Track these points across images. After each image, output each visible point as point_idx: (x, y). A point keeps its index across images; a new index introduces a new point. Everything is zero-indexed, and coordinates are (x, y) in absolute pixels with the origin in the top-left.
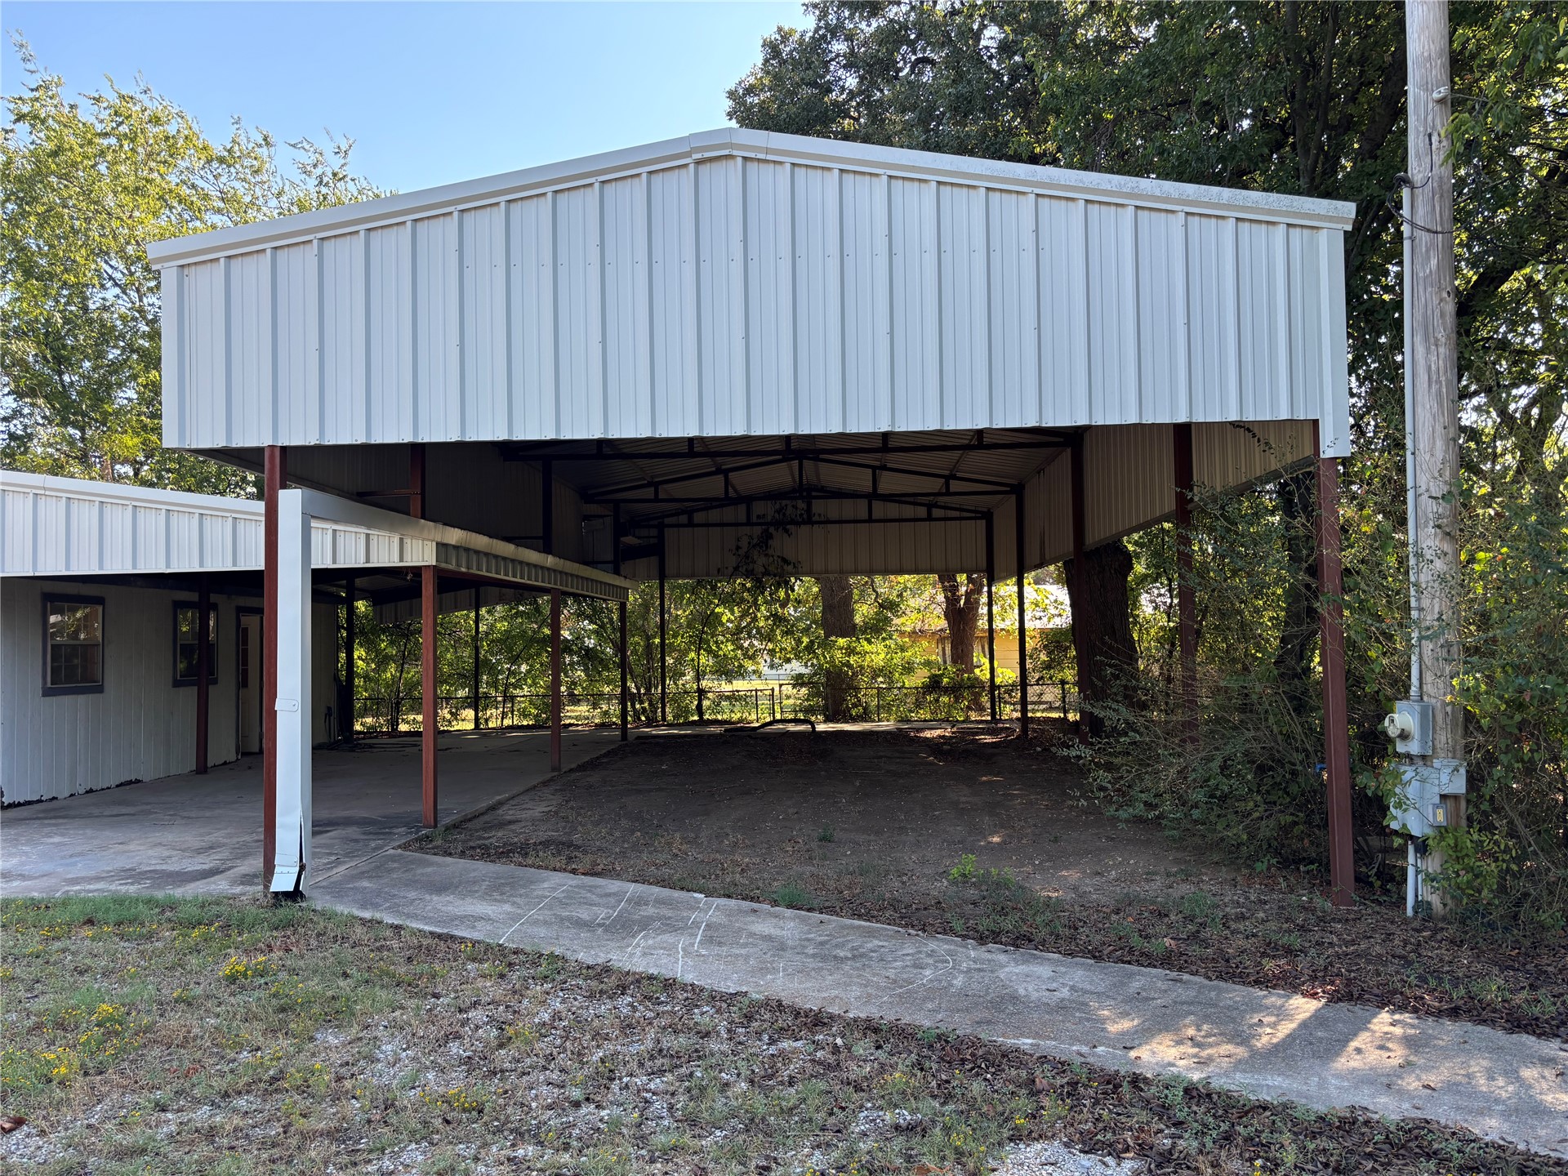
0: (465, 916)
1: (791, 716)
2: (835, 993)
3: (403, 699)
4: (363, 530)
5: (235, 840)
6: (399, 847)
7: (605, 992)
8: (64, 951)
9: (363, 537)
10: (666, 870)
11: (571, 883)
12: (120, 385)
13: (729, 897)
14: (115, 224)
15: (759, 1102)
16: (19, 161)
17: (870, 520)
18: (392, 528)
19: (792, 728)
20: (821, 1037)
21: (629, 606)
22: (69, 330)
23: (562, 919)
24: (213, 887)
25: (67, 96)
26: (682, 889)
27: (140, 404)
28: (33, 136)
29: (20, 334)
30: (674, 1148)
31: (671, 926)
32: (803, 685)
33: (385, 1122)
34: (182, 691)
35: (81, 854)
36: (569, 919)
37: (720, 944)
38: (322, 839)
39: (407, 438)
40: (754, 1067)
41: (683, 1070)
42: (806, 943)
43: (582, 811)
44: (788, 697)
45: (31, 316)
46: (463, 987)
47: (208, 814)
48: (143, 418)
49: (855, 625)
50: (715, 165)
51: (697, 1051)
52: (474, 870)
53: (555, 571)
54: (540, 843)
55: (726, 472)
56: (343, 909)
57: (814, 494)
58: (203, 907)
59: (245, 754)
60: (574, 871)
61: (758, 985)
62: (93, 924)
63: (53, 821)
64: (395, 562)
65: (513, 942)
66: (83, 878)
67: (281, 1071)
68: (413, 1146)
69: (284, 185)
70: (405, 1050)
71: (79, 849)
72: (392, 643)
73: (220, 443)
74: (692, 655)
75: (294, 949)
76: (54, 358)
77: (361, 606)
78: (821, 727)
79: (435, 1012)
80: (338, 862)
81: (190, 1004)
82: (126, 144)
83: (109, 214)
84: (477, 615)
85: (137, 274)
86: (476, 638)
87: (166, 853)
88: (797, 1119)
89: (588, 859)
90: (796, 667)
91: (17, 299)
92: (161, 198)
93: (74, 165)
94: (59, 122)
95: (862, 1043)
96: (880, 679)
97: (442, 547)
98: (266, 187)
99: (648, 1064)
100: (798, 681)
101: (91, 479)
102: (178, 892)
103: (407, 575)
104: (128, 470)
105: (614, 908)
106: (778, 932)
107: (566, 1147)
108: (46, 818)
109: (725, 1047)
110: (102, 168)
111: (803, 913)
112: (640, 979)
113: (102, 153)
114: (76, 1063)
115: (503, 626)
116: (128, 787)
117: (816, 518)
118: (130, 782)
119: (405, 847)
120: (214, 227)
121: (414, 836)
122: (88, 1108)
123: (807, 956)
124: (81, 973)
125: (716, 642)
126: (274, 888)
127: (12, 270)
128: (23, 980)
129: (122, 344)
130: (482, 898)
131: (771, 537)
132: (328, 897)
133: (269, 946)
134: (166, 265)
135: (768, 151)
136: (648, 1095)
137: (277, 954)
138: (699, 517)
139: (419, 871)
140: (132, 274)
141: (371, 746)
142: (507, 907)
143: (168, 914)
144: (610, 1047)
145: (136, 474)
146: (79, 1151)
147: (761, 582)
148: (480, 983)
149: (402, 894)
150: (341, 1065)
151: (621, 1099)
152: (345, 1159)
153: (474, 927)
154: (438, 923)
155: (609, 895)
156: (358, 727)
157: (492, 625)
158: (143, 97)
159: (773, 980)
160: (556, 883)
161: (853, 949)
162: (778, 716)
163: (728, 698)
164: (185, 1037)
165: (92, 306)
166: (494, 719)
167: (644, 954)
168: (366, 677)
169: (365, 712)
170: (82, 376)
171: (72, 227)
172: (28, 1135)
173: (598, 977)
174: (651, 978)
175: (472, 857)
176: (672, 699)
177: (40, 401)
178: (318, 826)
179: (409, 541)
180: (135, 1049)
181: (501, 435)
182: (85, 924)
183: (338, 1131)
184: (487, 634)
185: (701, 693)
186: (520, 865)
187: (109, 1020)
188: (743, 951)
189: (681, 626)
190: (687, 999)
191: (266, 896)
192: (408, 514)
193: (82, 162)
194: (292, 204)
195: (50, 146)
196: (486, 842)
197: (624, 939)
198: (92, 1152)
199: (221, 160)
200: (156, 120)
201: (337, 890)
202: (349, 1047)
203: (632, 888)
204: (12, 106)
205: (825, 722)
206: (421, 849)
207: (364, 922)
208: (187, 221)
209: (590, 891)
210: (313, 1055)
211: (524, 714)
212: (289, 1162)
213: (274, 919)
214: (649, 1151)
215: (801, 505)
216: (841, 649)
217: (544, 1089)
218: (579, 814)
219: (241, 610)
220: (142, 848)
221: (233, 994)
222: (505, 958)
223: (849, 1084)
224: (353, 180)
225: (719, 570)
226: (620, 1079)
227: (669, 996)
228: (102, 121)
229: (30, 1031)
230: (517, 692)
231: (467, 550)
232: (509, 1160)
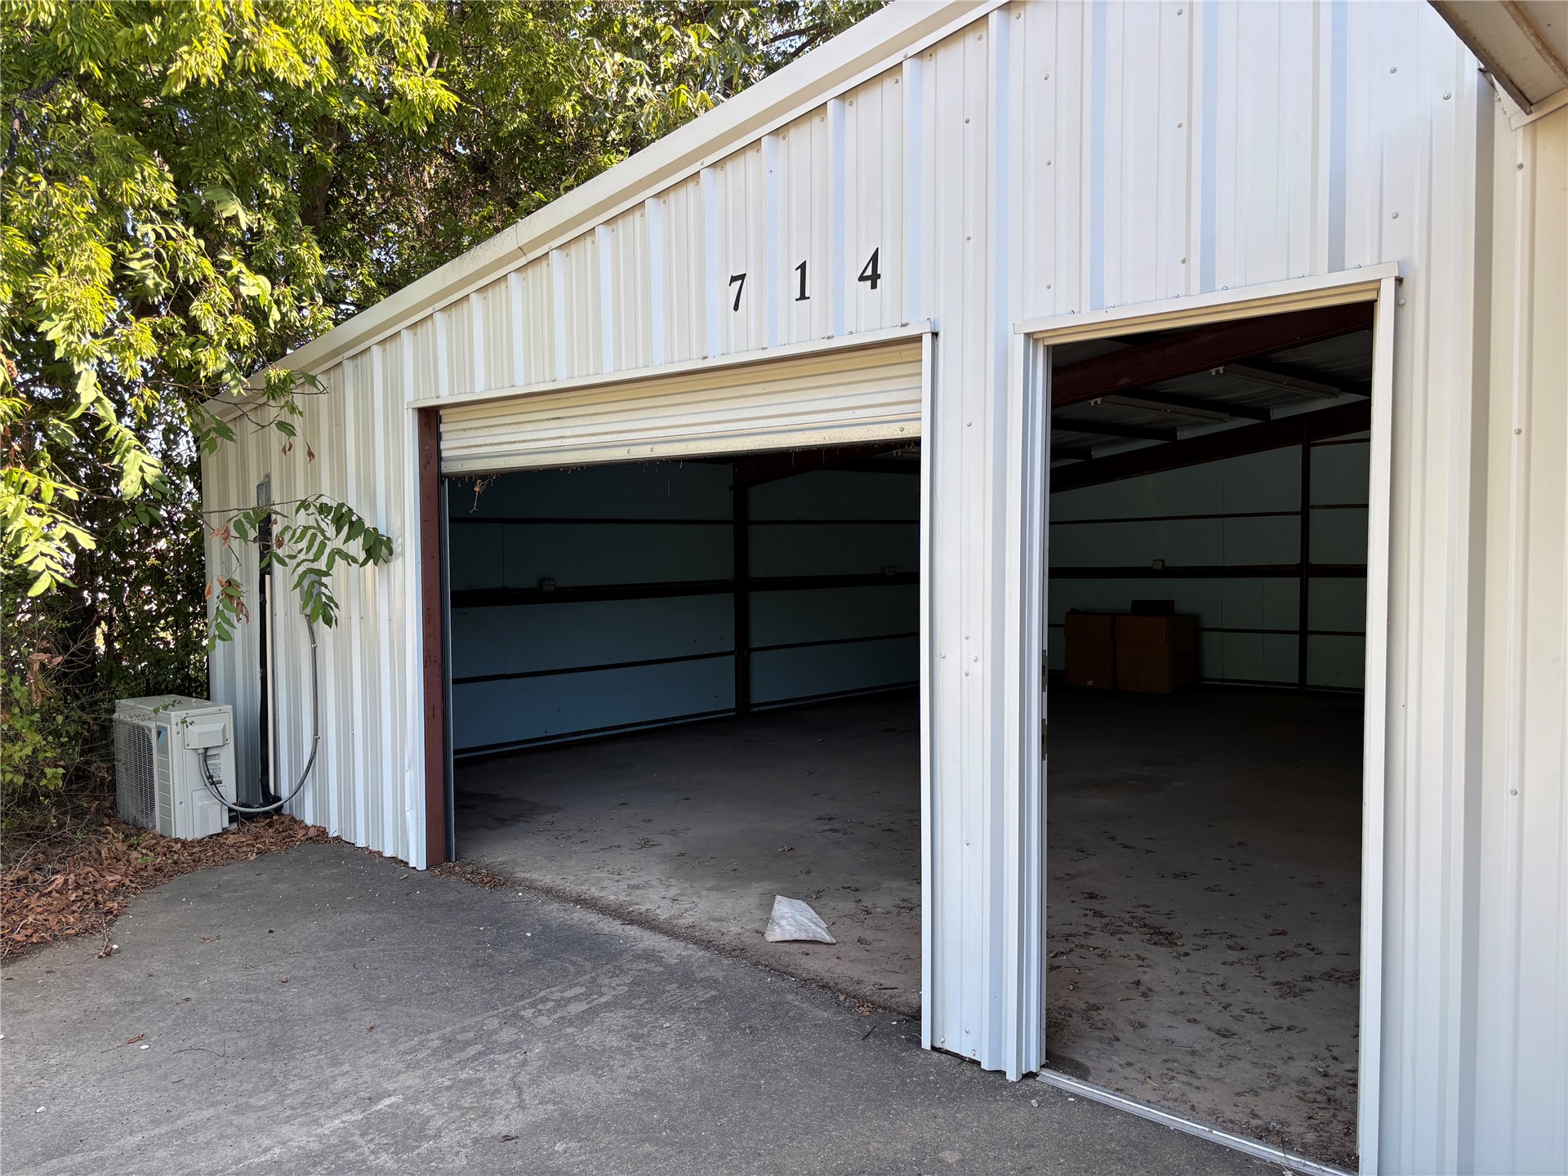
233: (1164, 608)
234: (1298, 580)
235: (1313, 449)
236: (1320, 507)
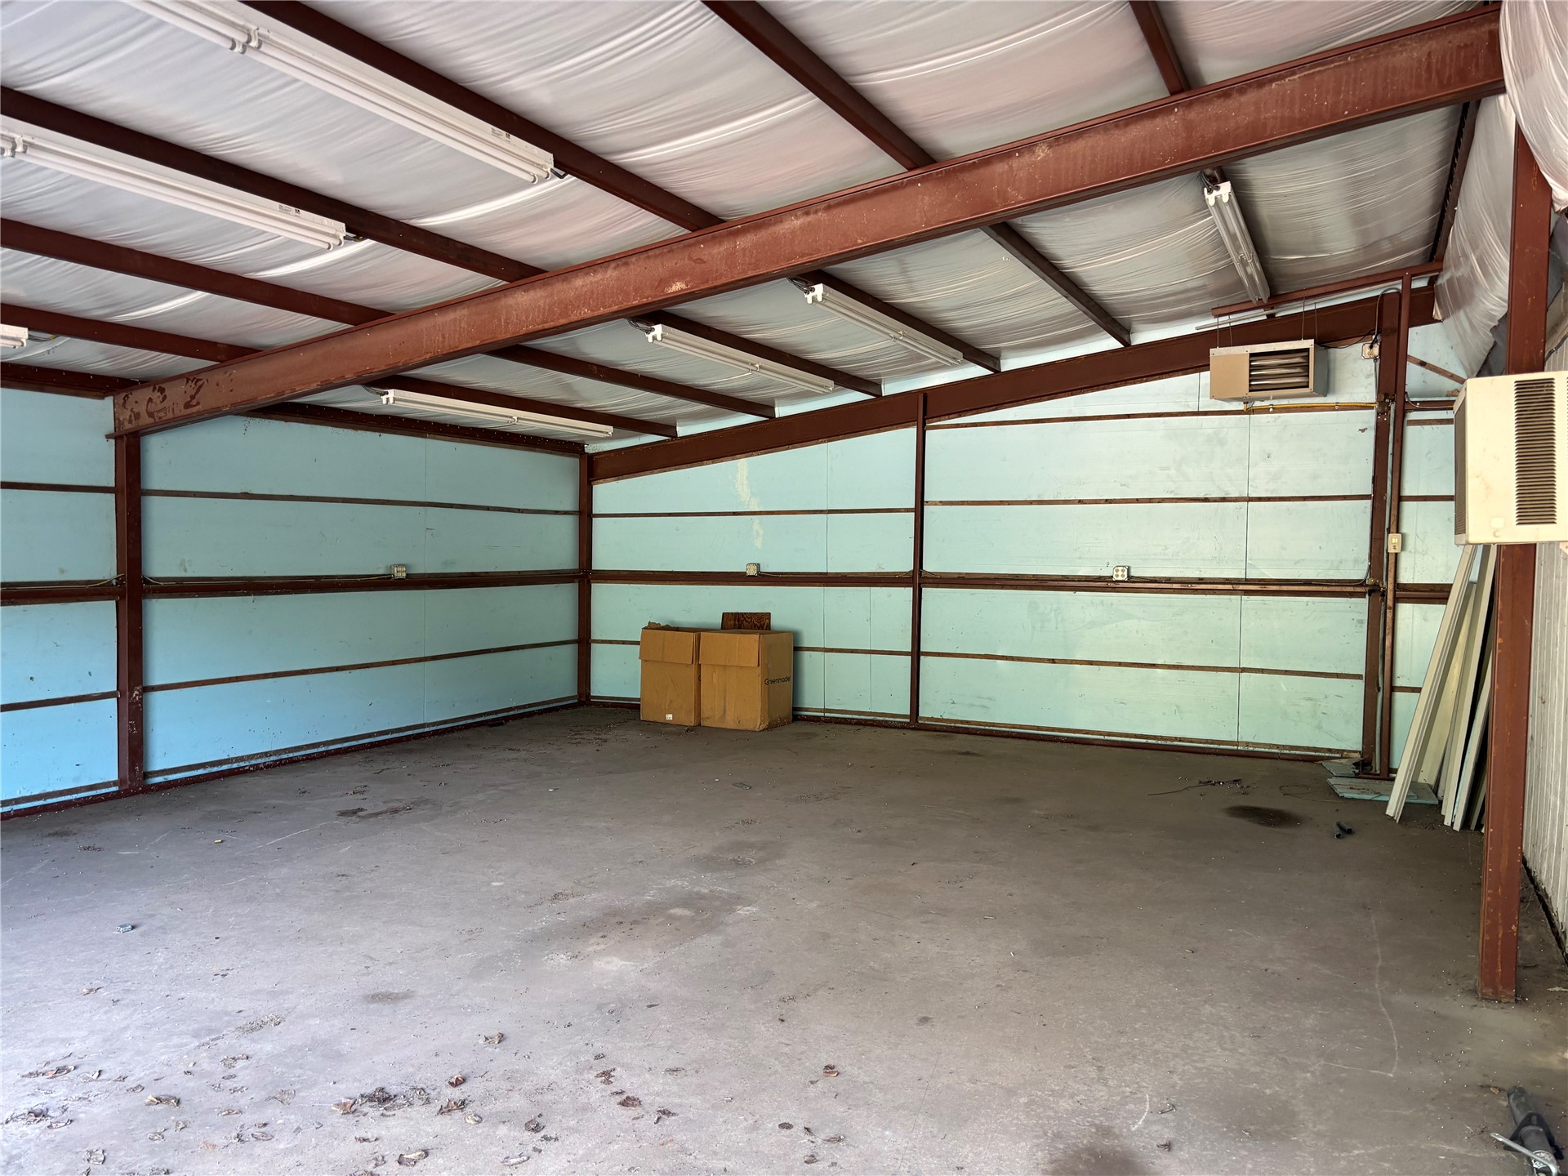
233: (757, 623)
234: (910, 590)
235: (928, 433)
236: (935, 503)
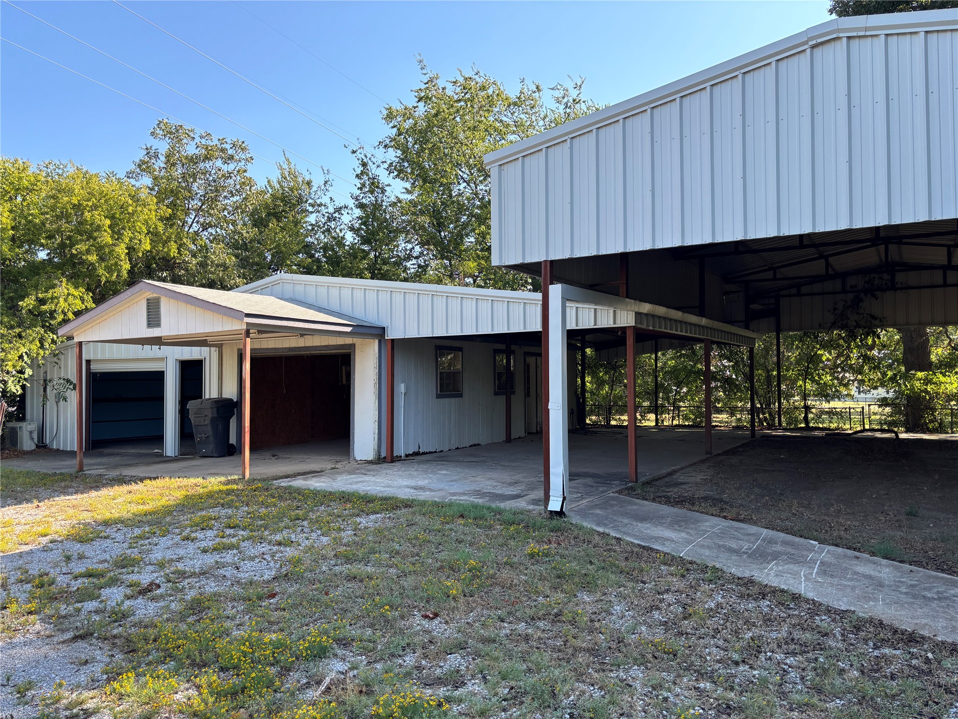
0: (658, 537)
1: (879, 427)
2: (924, 621)
3: (612, 406)
4: (593, 307)
5: (528, 480)
6: (616, 492)
7: (751, 596)
8: (451, 530)
9: (593, 311)
10: (788, 523)
11: (724, 524)
12: (467, 235)
13: (837, 546)
14: (464, 148)
15: (869, 687)
16: (420, 122)
17: (945, 285)
18: (609, 304)
19: (878, 435)
20: (915, 650)
21: (755, 351)
22: (444, 208)
23: (719, 546)
24: (518, 504)
25: (441, 83)
26: (801, 536)
27: (476, 244)
28: (426, 108)
29: (422, 213)
30: (807, 704)
31: (793, 559)
32: (887, 405)
33: (619, 650)
34: (498, 397)
35: (455, 481)
36: (724, 546)
37: (832, 576)
38: (574, 483)
39: (620, 250)
40: (863, 662)
41: (810, 655)
42: (899, 584)
43: (728, 481)
44: (875, 414)
45: (427, 203)
46: (660, 579)
47: (513, 465)
48: (478, 252)
49: (931, 363)
50: (826, 47)
51: (819, 644)
52: (662, 510)
53: (707, 328)
54: (702, 498)
55: (826, 258)
56: (587, 524)
57: (896, 268)
58: (514, 514)
59: (529, 433)
60: (725, 517)
61: (863, 608)
62: (463, 518)
63: (442, 463)
64: (611, 324)
65: (689, 557)
66: (457, 493)
67: (561, 611)
68: (636, 667)
69: (547, 112)
70: (627, 611)
71: (454, 478)
72: (606, 373)
73: (519, 261)
74: (800, 383)
75: (563, 544)
76: (437, 223)
77: (588, 351)
78: (903, 436)
79: (643, 592)
80: (582, 498)
81: (512, 567)
82: (469, 103)
83: (461, 143)
84: (656, 356)
85: (474, 174)
86: (655, 371)
87: (495, 484)
88: (898, 703)
89: (734, 510)
90: (881, 392)
91: (421, 194)
92: (486, 130)
93: (445, 120)
94: (438, 98)
95: (949, 659)
96: (953, 403)
97: (638, 315)
98: (537, 115)
99: (784, 647)
100: (884, 402)
101: (454, 285)
102: (502, 505)
103: (618, 332)
104: (470, 280)
105: (754, 543)
106: (877, 574)
107: (732, 689)
108: (438, 461)
109: (840, 645)
110: (458, 119)
111: (896, 563)
112: (775, 591)
113: (458, 111)
114: (460, 589)
115: (672, 363)
116: (474, 447)
117: (899, 286)
118: (475, 445)
119: (620, 492)
120: (511, 142)
121: (624, 487)
122: (467, 613)
123: (901, 593)
124: (460, 542)
125: (818, 374)
126: (550, 508)
127: (417, 179)
128: (433, 543)
129: (467, 213)
130: (668, 528)
131: (861, 300)
132: (578, 517)
133: (549, 541)
134: (493, 165)
135: (866, 29)
136: (786, 667)
137: (554, 545)
138: (805, 289)
139: (629, 507)
140: (472, 174)
141: (596, 433)
142: (684, 535)
143: (498, 516)
144: (756, 631)
145: (474, 282)
146: (464, 635)
147: (853, 332)
148: (670, 579)
149: (620, 520)
150: (592, 613)
151: (767, 666)
152: (598, 666)
153: (664, 544)
154: (642, 539)
155: (750, 535)
156: (588, 421)
157: (665, 363)
158: (477, 77)
159: (875, 606)
160: (713, 524)
161: (938, 592)
162: (867, 427)
163: (827, 413)
164: (510, 584)
165: (454, 195)
166: (667, 420)
167: (777, 575)
168: (592, 392)
169: (592, 413)
170: (450, 232)
171: (444, 153)
172: (440, 622)
173: (745, 585)
174: (782, 591)
175: (660, 502)
176: (785, 412)
177: (432, 247)
178: (572, 476)
179: (619, 312)
180: (487, 586)
181: (676, 243)
182: (460, 517)
183: (593, 650)
184: (662, 368)
185: (807, 409)
186: (690, 510)
187: (474, 569)
188: (850, 583)
189: (791, 363)
190: (809, 609)
191: (545, 512)
192: (618, 295)
193: (448, 117)
194: (551, 122)
195: (433, 112)
196: (668, 494)
197: (762, 564)
198: (470, 637)
199: (515, 104)
200: (483, 88)
201: (583, 513)
202: (596, 604)
203: (765, 531)
204: (416, 94)
205: (906, 432)
206: (628, 495)
207: (599, 534)
208: (498, 141)
209: (736, 531)
210: (577, 605)
211: (686, 418)
212: (568, 662)
213: (551, 526)
214: (788, 703)
215: (886, 277)
216: (920, 380)
217: (714, 650)
218: (726, 482)
219: (527, 354)
220: (483, 480)
221: (533, 564)
222: (686, 566)
223: (940, 686)
224: (584, 102)
225: (820, 325)
226: (765, 653)
227: (796, 605)
228: (457, 94)
229: (438, 569)
230: (681, 404)
231: (653, 316)
232: (695, 688)
